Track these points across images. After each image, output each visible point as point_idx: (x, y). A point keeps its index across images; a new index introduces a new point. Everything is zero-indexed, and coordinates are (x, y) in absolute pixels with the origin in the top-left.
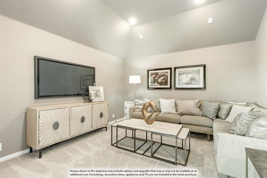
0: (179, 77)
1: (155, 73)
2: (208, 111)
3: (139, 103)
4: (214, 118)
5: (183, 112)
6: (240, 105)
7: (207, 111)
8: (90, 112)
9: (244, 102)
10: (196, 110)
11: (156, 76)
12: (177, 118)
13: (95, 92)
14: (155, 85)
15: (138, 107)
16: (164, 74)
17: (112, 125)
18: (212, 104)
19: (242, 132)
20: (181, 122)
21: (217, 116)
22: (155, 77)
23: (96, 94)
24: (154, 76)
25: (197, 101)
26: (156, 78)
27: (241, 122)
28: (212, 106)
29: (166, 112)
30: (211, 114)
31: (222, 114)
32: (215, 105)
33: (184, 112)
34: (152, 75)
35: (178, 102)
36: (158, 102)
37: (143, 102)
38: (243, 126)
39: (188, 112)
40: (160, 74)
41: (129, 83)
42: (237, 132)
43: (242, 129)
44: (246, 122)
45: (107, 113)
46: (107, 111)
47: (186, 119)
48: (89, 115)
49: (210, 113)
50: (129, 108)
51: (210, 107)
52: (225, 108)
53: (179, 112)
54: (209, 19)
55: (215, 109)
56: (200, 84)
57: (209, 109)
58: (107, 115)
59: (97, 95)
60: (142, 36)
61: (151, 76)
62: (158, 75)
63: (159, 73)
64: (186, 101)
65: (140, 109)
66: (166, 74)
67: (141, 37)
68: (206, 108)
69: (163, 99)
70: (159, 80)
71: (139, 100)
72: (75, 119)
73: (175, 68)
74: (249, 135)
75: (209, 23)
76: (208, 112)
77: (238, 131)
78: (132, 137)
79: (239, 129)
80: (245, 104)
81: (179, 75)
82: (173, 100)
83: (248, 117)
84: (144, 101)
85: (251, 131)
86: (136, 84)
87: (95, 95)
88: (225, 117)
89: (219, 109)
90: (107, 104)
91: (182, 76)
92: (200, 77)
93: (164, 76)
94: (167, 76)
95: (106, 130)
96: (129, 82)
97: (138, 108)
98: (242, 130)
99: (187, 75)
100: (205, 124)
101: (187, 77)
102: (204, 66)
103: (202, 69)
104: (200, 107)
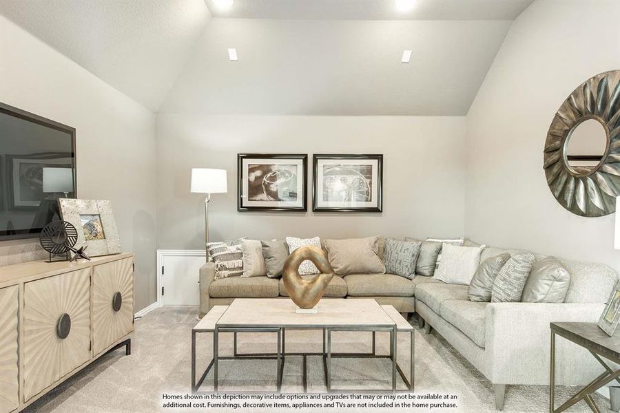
0: (324, 180)
1: (260, 167)
2: (401, 261)
3: (226, 252)
4: (413, 275)
5: (346, 268)
6: (452, 243)
7: (398, 261)
8: (84, 294)
9: (459, 239)
10: (374, 262)
11: (265, 173)
12: (341, 284)
13: (84, 221)
14: (261, 200)
15: (225, 263)
16: (288, 172)
17: (194, 328)
18: (407, 244)
19: (509, 295)
20: (351, 292)
21: (416, 269)
22: (261, 177)
23: (90, 226)
24: (258, 173)
25: (373, 239)
26: (265, 179)
27: (506, 277)
28: (408, 249)
29: (308, 271)
30: (407, 266)
31: (425, 265)
32: (412, 247)
33: (349, 268)
34: (251, 170)
35: (331, 243)
36: (284, 248)
37: (238, 249)
38: (511, 284)
39: (358, 267)
40: (274, 169)
41: (192, 191)
42: (499, 297)
43: (510, 289)
44: (517, 275)
45: (131, 293)
46: (131, 286)
47: (362, 285)
48: (81, 309)
49: (405, 265)
50: (200, 270)
51: (404, 252)
52: (428, 251)
53: (338, 270)
54: (405, 52)
55: (413, 255)
56: (371, 201)
57: (402, 256)
58: (131, 299)
59: (92, 231)
60: (235, 54)
61: (249, 173)
62: (271, 171)
63: (272, 167)
64: (349, 239)
65: (229, 269)
66: (293, 172)
67: (233, 54)
68: (394, 254)
69: (296, 239)
70: (271, 186)
71: (223, 245)
72: (38, 331)
73: (316, 158)
74: (536, 299)
75: (403, 61)
76: (400, 264)
77: (500, 294)
78: (232, 355)
79: (504, 291)
80: (461, 241)
81: (324, 175)
82: (317, 239)
83: (522, 267)
84: (239, 246)
85: (538, 291)
86: (212, 194)
87: (86, 231)
88: (430, 270)
89: (418, 256)
90: (130, 261)
91: (331, 179)
92: (371, 183)
93: (285, 176)
94: (295, 177)
95: (128, 353)
96: (190, 189)
97: (223, 268)
98: (509, 292)
99: (345, 176)
100: (400, 291)
101: (343, 180)
102: (379, 157)
103: (374, 163)
104: (382, 253)
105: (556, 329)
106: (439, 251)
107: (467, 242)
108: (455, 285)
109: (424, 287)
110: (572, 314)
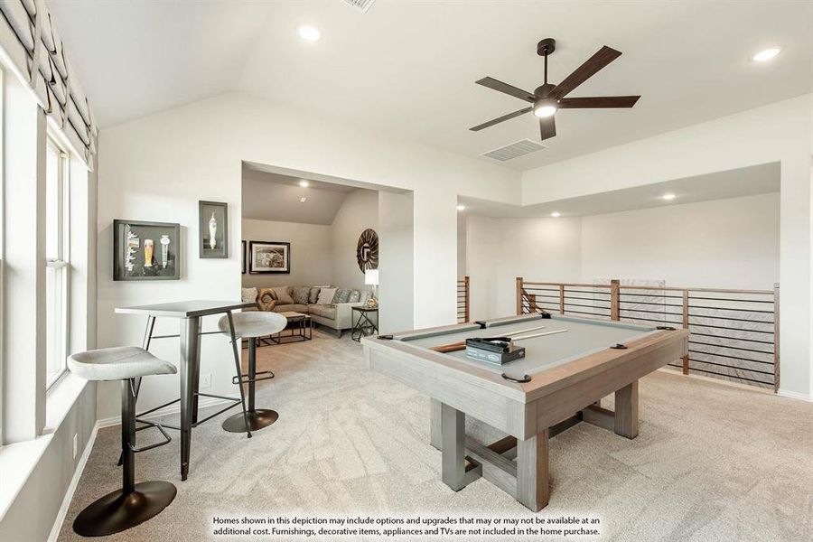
6: (325, 288)
7: (300, 298)
10: (288, 299)
18: (304, 289)
21: (308, 301)
25: (286, 287)
28: (304, 291)
31: (313, 298)
32: (307, 290)
38: (344, 298)
44: (346, 295)
49: (303, 299)
51: (303, 293)
52: (314, 292)
55: (307, 294)
56: (283, 267)
57: (302, 295)
68: (298, 294)
73: (251, 243)
74: (350, 301)
75: (301, 201)
80: (328, 286)
81: (256, 253)
82: (255, 289)
88: (315, 300)
89: (310, 295)
91: (260, 255)
99: (268, 253)
101: (268, 256)
102: (288, 244)
103: (285, 247)
104: (292, 294)
105: (353, 308)
106: (319, 291)
107: (331, 287)
108: (326, 305)
109: (313, 307)
110: (360, 305)
